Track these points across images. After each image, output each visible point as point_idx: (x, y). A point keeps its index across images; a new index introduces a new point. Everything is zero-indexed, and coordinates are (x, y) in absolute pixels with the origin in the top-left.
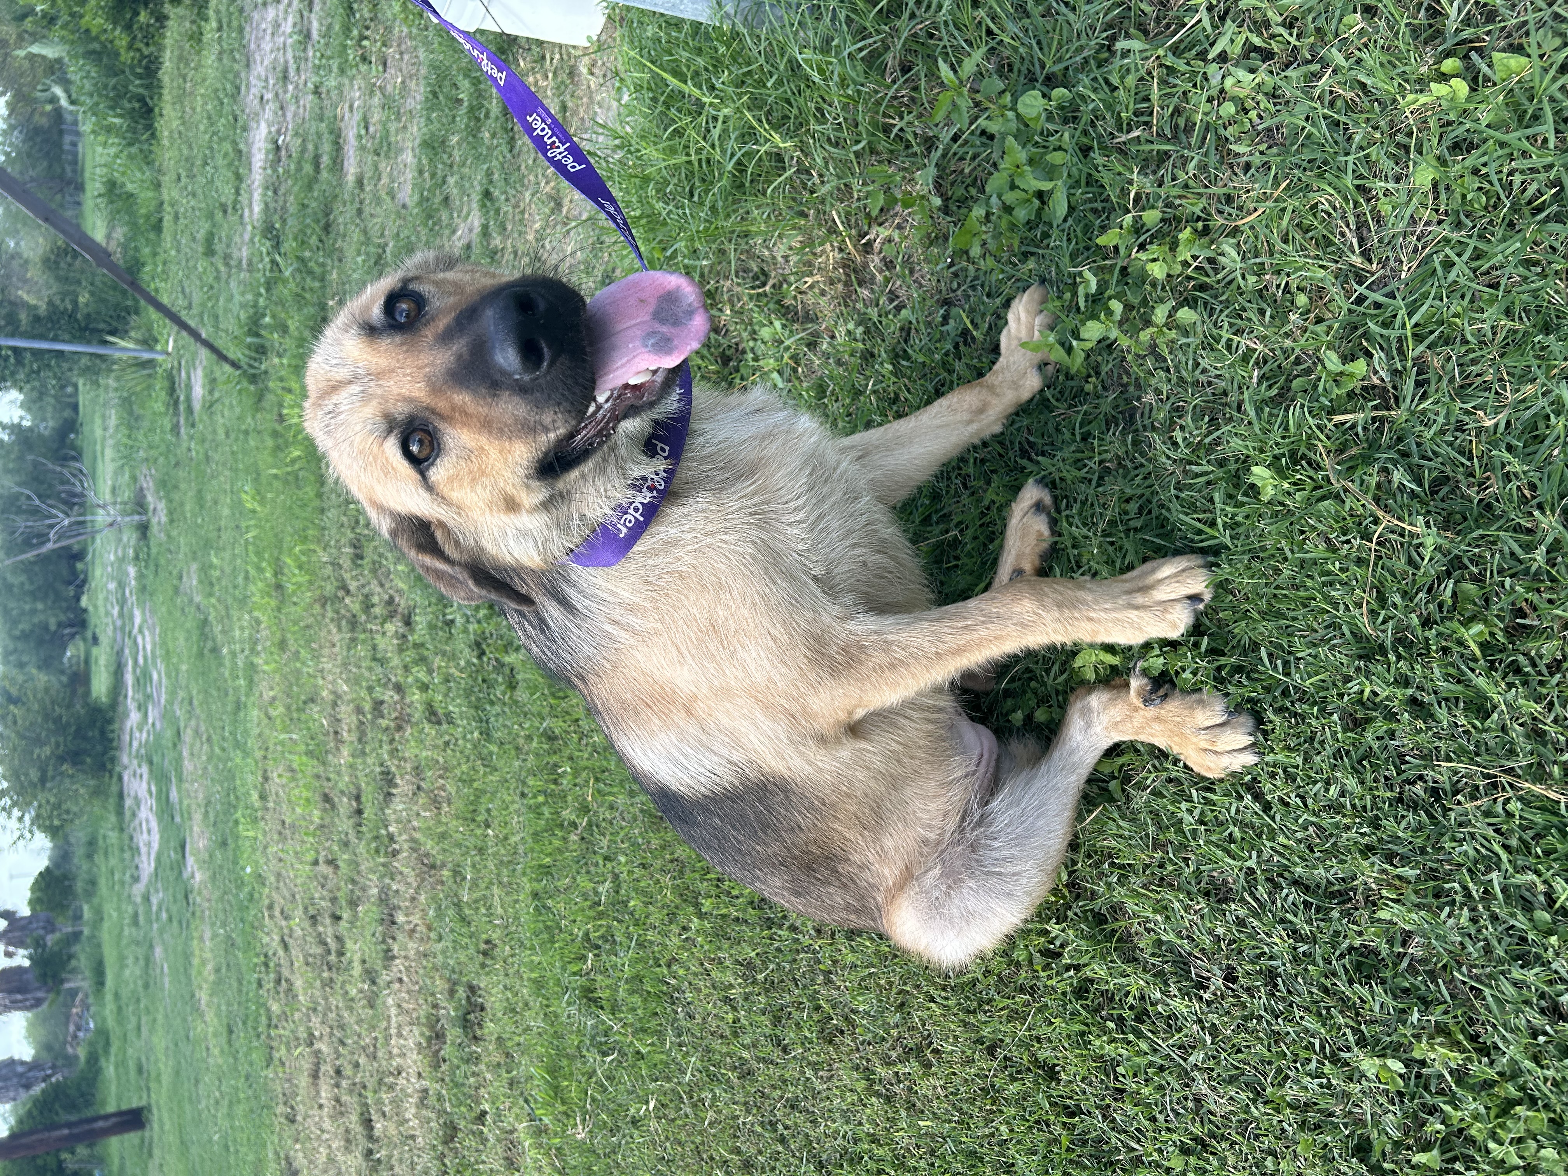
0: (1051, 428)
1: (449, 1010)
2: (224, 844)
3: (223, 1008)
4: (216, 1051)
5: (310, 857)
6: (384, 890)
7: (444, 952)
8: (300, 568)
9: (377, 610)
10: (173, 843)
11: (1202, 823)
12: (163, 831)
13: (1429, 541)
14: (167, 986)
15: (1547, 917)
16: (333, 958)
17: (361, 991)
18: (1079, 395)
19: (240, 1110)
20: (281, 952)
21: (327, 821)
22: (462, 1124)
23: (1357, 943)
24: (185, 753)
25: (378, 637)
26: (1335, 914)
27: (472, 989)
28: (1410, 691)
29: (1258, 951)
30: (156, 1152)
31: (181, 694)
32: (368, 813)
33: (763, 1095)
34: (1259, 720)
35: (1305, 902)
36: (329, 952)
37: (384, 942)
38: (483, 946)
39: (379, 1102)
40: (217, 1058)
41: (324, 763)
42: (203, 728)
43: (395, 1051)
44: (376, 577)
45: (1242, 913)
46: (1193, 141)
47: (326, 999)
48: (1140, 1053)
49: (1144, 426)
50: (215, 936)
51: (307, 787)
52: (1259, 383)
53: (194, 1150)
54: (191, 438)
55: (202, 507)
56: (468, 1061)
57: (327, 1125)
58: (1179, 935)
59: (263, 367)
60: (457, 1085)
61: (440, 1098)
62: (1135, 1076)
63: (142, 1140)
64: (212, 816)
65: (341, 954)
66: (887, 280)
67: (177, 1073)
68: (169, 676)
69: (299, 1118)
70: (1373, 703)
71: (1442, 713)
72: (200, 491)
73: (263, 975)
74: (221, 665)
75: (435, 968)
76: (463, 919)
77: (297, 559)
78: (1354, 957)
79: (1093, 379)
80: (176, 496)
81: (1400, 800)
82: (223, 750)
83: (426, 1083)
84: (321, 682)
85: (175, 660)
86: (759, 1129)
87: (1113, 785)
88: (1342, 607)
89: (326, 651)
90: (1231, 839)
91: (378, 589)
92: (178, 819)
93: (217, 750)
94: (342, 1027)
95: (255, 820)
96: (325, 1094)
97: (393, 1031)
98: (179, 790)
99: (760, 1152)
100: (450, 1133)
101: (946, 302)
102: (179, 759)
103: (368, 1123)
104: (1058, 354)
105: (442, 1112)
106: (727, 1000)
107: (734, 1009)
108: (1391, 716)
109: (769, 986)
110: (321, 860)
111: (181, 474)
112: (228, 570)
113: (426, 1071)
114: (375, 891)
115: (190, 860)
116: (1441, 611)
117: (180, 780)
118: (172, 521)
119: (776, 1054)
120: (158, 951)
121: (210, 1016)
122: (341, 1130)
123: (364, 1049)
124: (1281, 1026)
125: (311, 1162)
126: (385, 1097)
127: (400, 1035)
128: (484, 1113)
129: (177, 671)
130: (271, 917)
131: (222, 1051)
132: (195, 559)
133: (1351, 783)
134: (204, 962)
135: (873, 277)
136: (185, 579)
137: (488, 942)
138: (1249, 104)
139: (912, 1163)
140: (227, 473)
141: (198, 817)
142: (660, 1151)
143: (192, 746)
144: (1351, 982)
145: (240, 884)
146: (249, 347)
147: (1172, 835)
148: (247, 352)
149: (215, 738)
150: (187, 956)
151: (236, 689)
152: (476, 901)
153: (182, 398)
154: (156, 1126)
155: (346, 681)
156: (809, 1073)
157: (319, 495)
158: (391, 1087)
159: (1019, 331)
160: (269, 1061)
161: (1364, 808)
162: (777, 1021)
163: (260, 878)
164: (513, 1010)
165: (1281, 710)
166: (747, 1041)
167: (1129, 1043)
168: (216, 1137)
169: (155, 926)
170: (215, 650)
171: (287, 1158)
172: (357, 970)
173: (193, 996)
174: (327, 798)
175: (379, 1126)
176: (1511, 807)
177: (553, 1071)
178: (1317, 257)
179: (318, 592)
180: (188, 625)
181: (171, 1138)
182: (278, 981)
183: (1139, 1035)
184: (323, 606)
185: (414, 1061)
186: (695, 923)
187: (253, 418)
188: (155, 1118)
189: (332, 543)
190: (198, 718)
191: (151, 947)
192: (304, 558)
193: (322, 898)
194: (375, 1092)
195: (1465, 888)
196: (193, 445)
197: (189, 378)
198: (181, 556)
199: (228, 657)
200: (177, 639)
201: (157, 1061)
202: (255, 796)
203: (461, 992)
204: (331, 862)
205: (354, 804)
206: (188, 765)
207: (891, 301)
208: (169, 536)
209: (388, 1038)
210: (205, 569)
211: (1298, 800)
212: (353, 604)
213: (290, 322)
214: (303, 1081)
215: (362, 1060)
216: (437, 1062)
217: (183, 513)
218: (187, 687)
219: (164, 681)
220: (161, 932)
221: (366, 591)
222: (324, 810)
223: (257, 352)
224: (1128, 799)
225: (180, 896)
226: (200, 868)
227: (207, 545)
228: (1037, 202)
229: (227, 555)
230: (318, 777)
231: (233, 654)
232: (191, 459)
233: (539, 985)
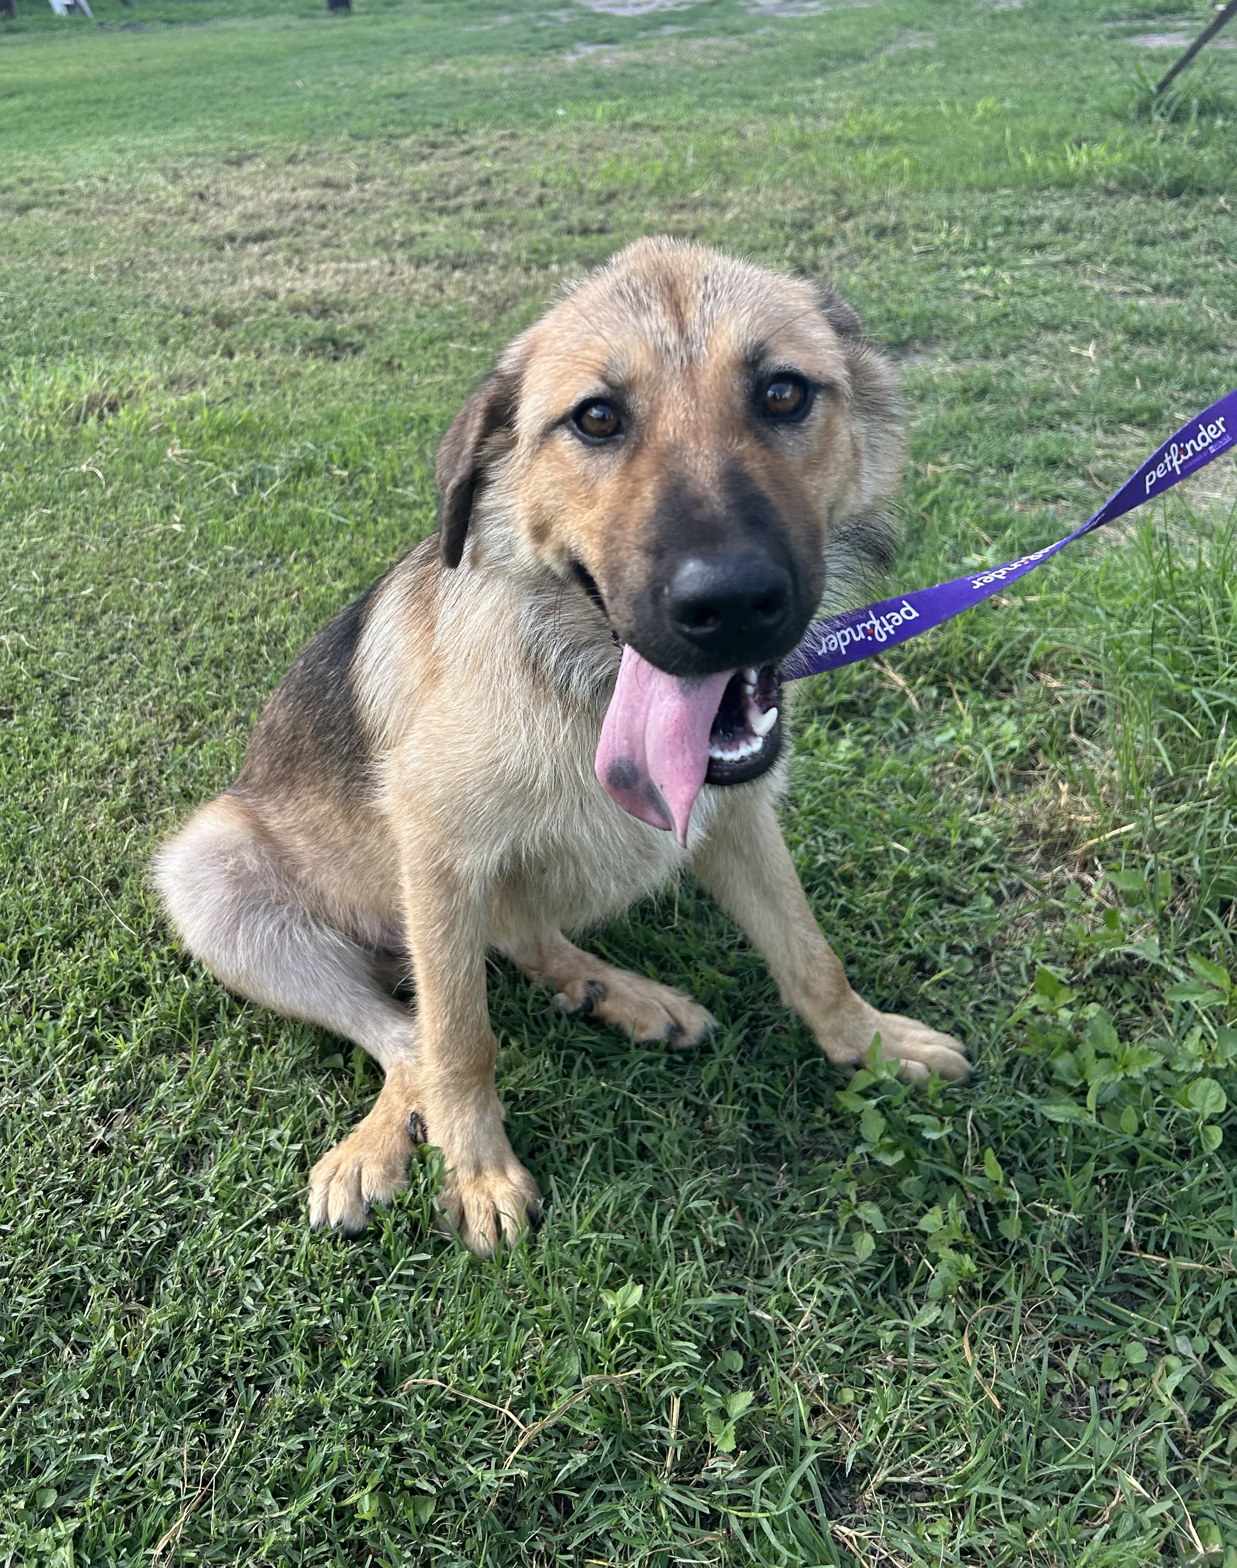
0: (779, 1059)
1: (344, 323)
2: (598, 85)
3: (426, 89)
4: (384, 82)
5: (552, 177)
6: (491, 258)
7: (405, 321)
8: (886, 165)
9: (809, 253)
10: (615, 31)
11: (267, 1150)
12: (633, 20)
13: (490, 1476)
14: (467, 29)
15: (49, 1505)
16: (439, 203)
17: (394, 232)
18: (813, 1098)
19: (319, 108)
20: (463, 147)
21: (586, 196)
22: (227, 334)
23: (92, 1293)
24: (711, 41)
25: (777, 254)
26: (125, 1276)
27: (356, 350)
28: (326, 1412)
29: (115, 1183)
30: (304, 22)
31: (780, 34)
32: (579, 241)
33: (150, 643)
34: (352, 1237)
35: (147, 1246)
36: (448, 198)
37: (438, 256)
38: (396, 362)
39: (279, 248)
40: (379, 82)
41: (651, 193)
42: (735, 59)
43: (323, 267)
44: (851, 252)
45: (160, 1174)
46: (1106, 1302)
47: (400, 195)
48: (57, 1039)
49: (748, 1170)
50: (502, 77)
51: (628, 175)
52: (755, 1319)
53: (295, 61)
54: (1094, 36)
55: (1002, 51)
56: (287, 341)
57: (275, 196)
58: (160, 1103)
59: (1156, 118)
60: (267, 328)
61: (261, 311)
62: (39, 1030)
63: (318, 8)
64: (634, 71)
65: (442, 211)
66: (1039, 886)
67: (375, 42)
68: (805, 20)
69: (290, 168)
70: (332, 1368)
71: (295, 1443)
72: (1024, 48)
73: (445, 129)
74: (804, 76)
75: (393, 310)
76: (432, 341)
77: (897, 160)
78: (79, 1286)
79: (828, 1119)
80: (1024, 22)
81: (218, 1373)
82: (704, 82)
83: (282, 297)
84: (744, 189)
85: (823, 26)
86: (119, 635)
87: (339, 1059)
88: (449, 1357)
89: (779, 195)
90: (239, 1179)
91: (835, 253)
92: (642, 34)
93: (704, 75)
94: (366, 213)
95: (612, 118)
96: (305, 195)
97: (343, 265)
98: (672, 36)
99: (98, 633)
100: (223, 321)
101: (983, 954)
102: (707, 34)
103: (261, 237)
104: (862, 1080)
105: (246, 312)
106: (254, 612)
107: (243, 620)
108: (310, 1384)
109: (252, 659)
110: (545, 191)
111: (1051, 26)
112: (913, 83)
113: (293, 298)
114: (494, 248)
115: (591, 50)
116: (406, 1471)
117: (683, 36)
118: (994, 17)
119: (185, 659)
120: (505, 19)
121: (423, 74)
122: (263, 210)
123: (337, 235)
124: (35, 1192)
125: (243, 179)
126: (280, 257)
127: (338, 272)
128: (231, 355)
129: (809, 29)
130: (503, 137)
131: (383, 88)
132: (941, 44)
133: (252, 1323)
134: (478, 67)
135: (1049, 869)
136: (919, 34)
137: (400, 366)
138: (1139, 1384)
139: (33, 787)
140: (1036, 80)
141: (637, 56)
142: (132, 532)
143: (717, 48)
144: (55, 1278)
145: (553, 103)
146: (1187, 101)
147: (261, 1113)
148: (1180, 99)
149: (719, 73)
150: (489, 50)
151: (769, 96)
152: (445, 357)
153: (1151, 23)
154: (328, 22)
155: (736, 219)
156: (155, 691)
157: (970, 187)
158: (289, 262)
159: (912, 1039)
160: (355, 137)
161: (221, 1332)
162: (216, 663)
163: (546, 126)
164: (320, 391)
165: (355, 1262)
166: (207, 631)
167: (70, 1030)
168: (299, 83)
169: (533, 15)
170: (823, 70)
171: (256, 155)
172: (416, 228)
173: (448, 56)
174: (611, 196)
175: (255, 249)
176: (171, 1494)
177: (244, 428)
178: (900, 1426)
179: (851, 185)
180: (862, 40)
181: (313, 38)
182: (434, 146)
183: (75, 1041)
184: (835, 192)
185: (306, 286)
186: (340, 585)
187: (1095, 109)
188: (339, 21)
189: (907, 202)
190: (748, 54)
191: (512, 11)
192: (894, 168)
193: (505, 191)
194: (289, 245)
195: (106, 1422)
196: (1085, 38)
197: (1176, 30)
198: (948, 28)
199: (809, 84)
200: (847, 25)
201: (393, 21)
202: (638, 117)
203: (357, 338)
204: (541, 201)
205: (595, 226)
206: (696, 44)
207: (1009, 887)
208: (978, 13)
209: (337, 259)
210: (925, 57)
211: (252, 1260)
212: (826, 225)
213: (1209, 149)
214: (323, 172)
215: (325, 233)
216: (296, 309)
217: (1002, 28)
218: (787, 40)
219: (804, 15)
220: (525, 22)
221: (838, 240)
222: (599, 194)
223: (1178, 111)
224: (317, 1073)
225: (557, 40)
226: (580, 61)
227: (952, 59)
228: (1076, 1084)
229: (934, 82)
230: (637, 186)
231: (809, 91)
232: (1067, 36)
233: (334, 419)
